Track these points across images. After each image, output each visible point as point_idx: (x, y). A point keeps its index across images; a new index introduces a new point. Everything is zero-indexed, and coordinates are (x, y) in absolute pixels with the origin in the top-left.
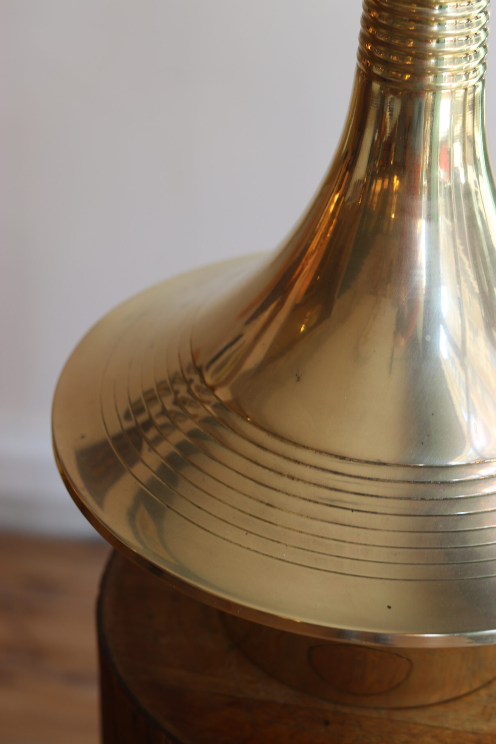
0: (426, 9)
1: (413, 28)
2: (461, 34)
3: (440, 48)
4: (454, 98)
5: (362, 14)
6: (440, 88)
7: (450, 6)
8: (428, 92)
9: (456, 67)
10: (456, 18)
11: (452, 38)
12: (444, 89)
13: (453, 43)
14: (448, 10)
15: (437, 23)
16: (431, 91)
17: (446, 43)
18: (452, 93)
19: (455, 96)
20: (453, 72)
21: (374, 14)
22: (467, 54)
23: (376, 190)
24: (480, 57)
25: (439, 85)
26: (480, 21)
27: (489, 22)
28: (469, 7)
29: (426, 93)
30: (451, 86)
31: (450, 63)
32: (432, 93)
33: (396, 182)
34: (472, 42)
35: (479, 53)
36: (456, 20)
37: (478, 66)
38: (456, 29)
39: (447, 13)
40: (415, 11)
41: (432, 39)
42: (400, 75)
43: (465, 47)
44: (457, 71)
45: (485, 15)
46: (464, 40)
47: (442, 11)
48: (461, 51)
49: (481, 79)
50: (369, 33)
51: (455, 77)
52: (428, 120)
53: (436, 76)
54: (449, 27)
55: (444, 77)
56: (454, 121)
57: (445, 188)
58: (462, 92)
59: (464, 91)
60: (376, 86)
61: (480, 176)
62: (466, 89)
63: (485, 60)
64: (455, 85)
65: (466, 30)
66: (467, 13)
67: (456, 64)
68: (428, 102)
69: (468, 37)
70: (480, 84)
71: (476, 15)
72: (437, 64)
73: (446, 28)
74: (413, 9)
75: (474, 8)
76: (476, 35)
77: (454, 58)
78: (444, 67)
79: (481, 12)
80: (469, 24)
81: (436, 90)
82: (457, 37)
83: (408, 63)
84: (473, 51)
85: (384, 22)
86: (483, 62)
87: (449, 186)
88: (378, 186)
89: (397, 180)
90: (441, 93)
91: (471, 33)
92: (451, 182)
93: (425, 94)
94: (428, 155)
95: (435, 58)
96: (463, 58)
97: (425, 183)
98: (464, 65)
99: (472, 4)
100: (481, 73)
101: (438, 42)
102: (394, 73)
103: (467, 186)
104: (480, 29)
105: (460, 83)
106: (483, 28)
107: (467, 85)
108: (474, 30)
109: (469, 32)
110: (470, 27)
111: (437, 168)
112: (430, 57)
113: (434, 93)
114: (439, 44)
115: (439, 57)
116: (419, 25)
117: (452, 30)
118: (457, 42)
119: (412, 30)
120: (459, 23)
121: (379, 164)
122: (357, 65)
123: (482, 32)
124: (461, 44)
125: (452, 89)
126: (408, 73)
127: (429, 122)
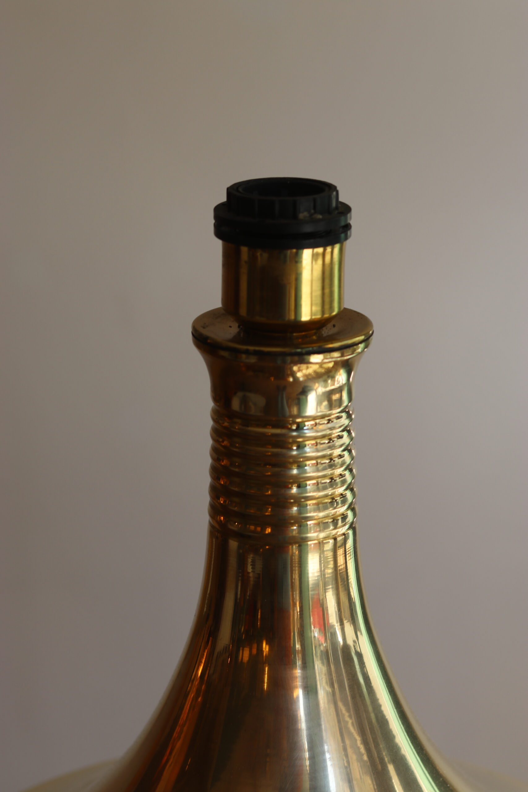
0: (284, 451)
1: (269, 473)
2: (324, 476)
3: (302, 493)
4: (323, 551)
5: (211, 464)
6: (306, 540)
7: (309, 445)
8: (292, 544)
9: (321, 514)
10: (316, 458)
11: (314, 481)
12: (311, 541)
13: (315, 487)
14: (307, 449)
15: (296, 465)
16: (295, 543)
17: (308, 487)
18: (320, 544)
19: (323, 549)
20: (319, 520)
21: (225, 462)
22: (333, 499)
23: (243, 660)
24: (348, 502)
25: (304, 536)
26: (344, 460)
27: (353, 463)
28: (329, 444)
29: (290, 547)
30: (318, 536)
31: (315, 511)
32: (297, 545)
33: (265, 648)
34: (337, 484)
35: (346, 496)
36: (317, 460)
37: (347, 511)
38: (318, 471)
39: (306, 453)
40: (270, 454)
41: (292, 483)
42: (259, 529)
43: (329, 491)
44: (323, 519)
45: (348, 453)
46: (328, 483)
47: (301, 451)
48: (326, 496)
49: (352, 527)
50: (221, 484)
51: (322, 525)
52: (295, 570)
53: (300, 526)
54: (310, 469)
55: (309, 526)
56: (324, 566)
57: (321, 651)
58: (331, 541)
59: (333, 540)
60: (233, 544)
61: (359, 633)
62: (335, 539)
63: (354, 504)
64: (322, 535)
65: (329, 472)
66: (328, 452)
67: (321, 510)
68: (294, 558)
69: (332, 479)
70: (350, 532)
71: (339, 453)
72: (300, 512)
73: (306, 470)
74: (268, 452)
75: (336, 445)
76: (341, 477)
77: (317, 504)
78: (309, 515)
79: (344, 450)
80: (332, 466)
81: (301, 542)
82: (319, 480)
83: (267, 514)
84: (339, 494)
85: (237, 470)
86: (351, 508)
87: (326, 646)
88: (245, 655)
89: (266, 644)
90: (307, 545)
91: (336, 474)
92: (327, 643)
93: (288, 547)
94: (298, 610)
95: (297, 505)
96: (328, 503)
97: (298, 646)
98: (331, 511)
99: (333, 441)
100: (351, 521)
101: (299, 487)
102: (252, 527)
103: (346, 648)
104: (345, 470)
105: (328, 533)
106: (348, 468)
107: (336, 534)
108: (339, 471)
109: (332, 474)
110: (334, 467)
111: (311, 628)
112: (292, 504)
113: (300, 546)
114: (301, 489)
115: (302, 503)
116: (277, 469)
117: (314, 472)
118: (320, 485)
119: (268, 476)
120: (320, 463)
121: (244, 629)
122: (210, 523)
123: (347, 473)
124: (325, 488)
125: (320, 539)
126: (269, 525)
127: (297, 572)
